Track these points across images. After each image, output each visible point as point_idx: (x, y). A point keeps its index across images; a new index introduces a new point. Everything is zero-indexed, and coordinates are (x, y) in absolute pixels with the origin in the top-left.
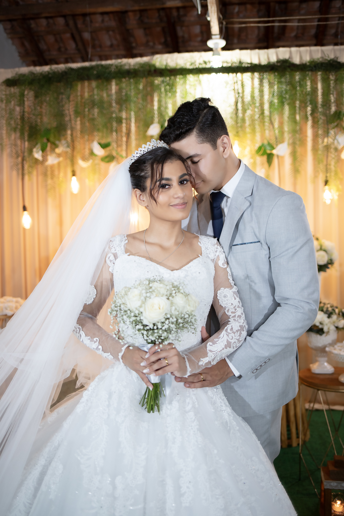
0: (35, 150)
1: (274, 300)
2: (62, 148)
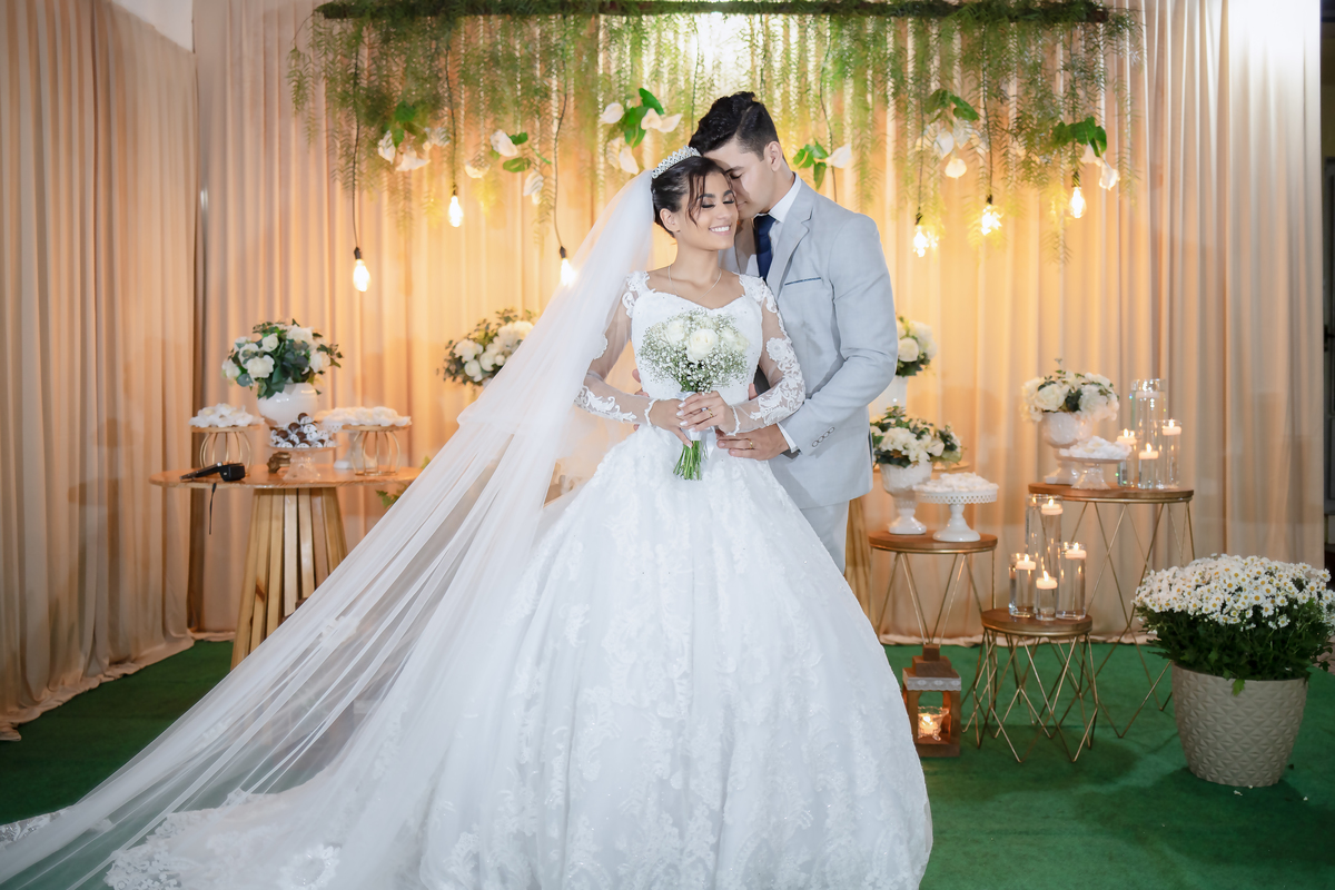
0: (381, 143)
1: (840, 355)
2: (435, 141)
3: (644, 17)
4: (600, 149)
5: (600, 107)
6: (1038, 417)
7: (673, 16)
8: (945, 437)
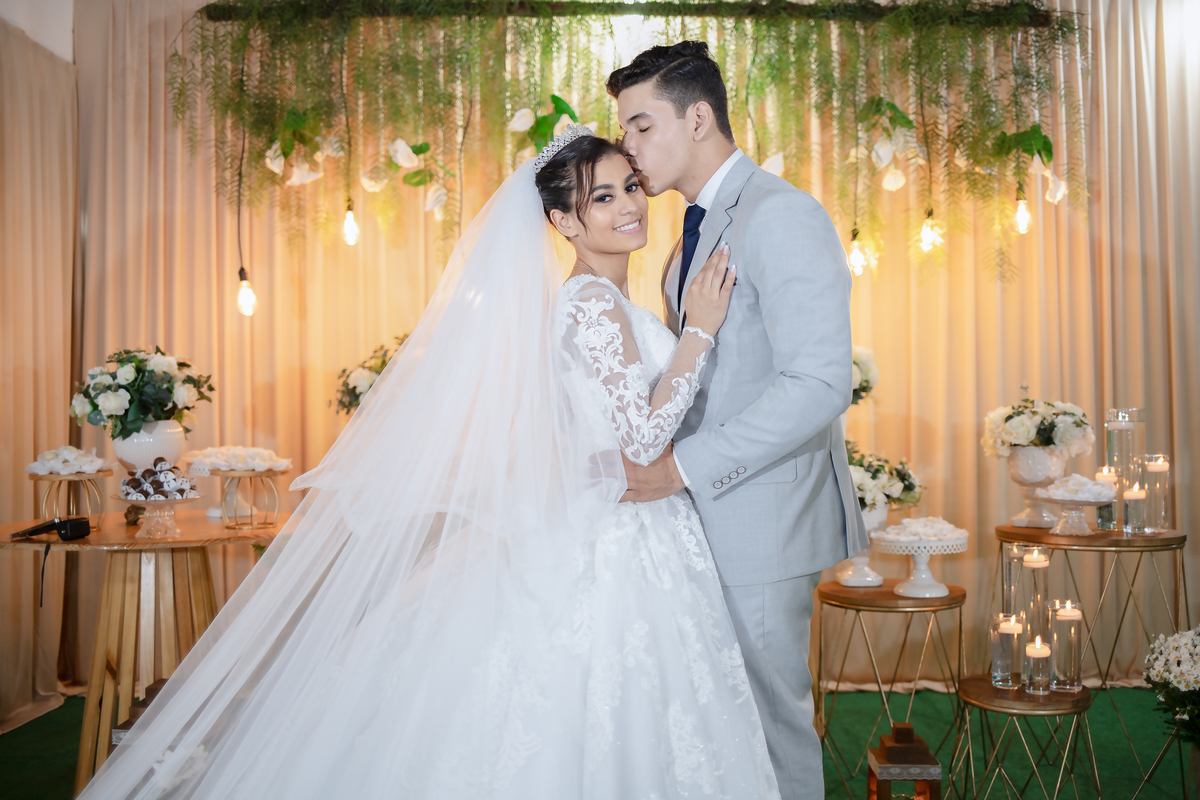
0: (269, 153)
2: (328, 151)
3: (555, 18)
4: (508, 159)
5: (509, 114)
6: (1006, 452)
7: (587, 18)
8: (902, 476)
